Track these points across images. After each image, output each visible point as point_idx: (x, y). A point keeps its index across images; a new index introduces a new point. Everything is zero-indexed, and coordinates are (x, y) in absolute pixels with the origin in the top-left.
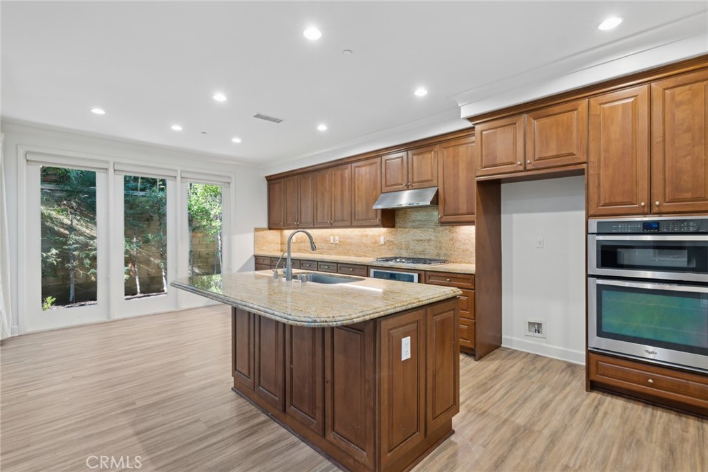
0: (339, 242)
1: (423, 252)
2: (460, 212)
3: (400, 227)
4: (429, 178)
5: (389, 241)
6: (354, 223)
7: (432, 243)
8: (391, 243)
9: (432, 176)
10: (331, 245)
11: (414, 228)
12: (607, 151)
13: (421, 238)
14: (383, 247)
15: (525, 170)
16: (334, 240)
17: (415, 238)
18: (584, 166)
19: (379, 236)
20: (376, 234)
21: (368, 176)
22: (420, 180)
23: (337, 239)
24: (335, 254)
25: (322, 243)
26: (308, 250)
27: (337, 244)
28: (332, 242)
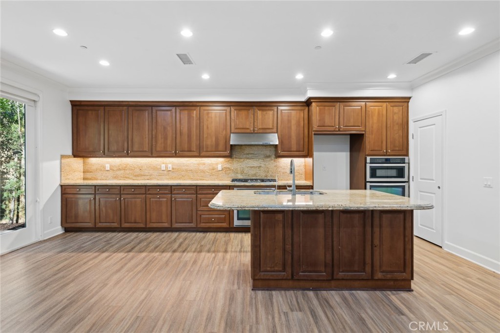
0: (173, 169)
1: (254, 175)
2: (292, 150)
3: (236, 158)
4: (271, 127)
5: (226, 168)
6: (203, 154)
7: (262, 169)
9: (273, 126)
10: (161, 172)
11: (248, 158)
12: (372, 127)
13: (254, 166)
15: (339, 131)
16: (166, 167)
17: (249, 165)
18: (364, 132)
19: (217, 164)
20: (213, 163)
21: (218, 119)
22: (263, 127)
23: (170, 167)
24: (167, 179)
25: (150, 170)
26: (130, 177)
27: (169, 171)
28: (164, 169)
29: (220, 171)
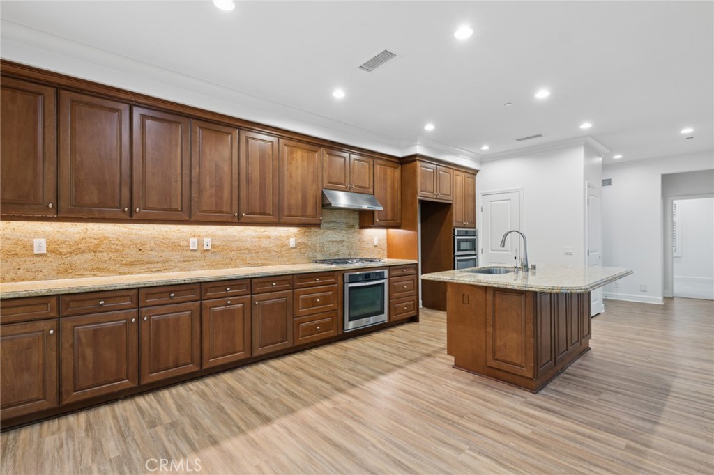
0: (213, 246)
1: (337, 253)
4: (367, 186)
5: (300, 243)
7: (345, 244)
8: (303, 246)
9: (369, 184)
11: (329, 229)
12: (457, 198)
13: (336, 240)
14: (294, 250)
15: (436, 198)
16: (200, 244)
17: (330, 239)
19: (288, 237)
20: (283, 235)
22: (359, 185)
23: (207, 244)
24: (202, 268)
25: (163, 251)
26: (112, 268)
27: (207, 250)
28: (196, 248)
29: (292, 248)
